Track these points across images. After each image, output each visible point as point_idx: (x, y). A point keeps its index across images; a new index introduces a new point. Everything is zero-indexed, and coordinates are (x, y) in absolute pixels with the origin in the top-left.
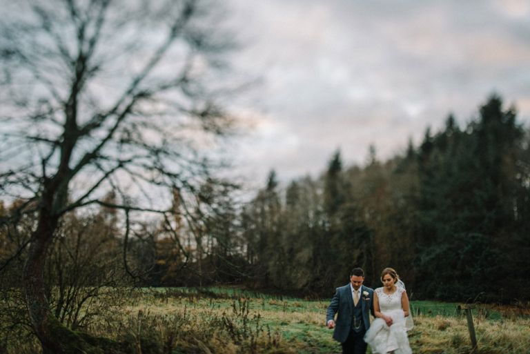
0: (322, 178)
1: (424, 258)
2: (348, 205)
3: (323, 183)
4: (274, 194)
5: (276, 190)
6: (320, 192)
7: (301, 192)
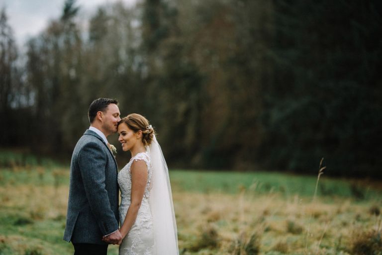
0: (138, 6)
1: (276, 115)
2: (172, 40)
3: (139, 12)
4: (73, 25)
5: (76, 20)
6: (136, 24)
7: (110, 23)
